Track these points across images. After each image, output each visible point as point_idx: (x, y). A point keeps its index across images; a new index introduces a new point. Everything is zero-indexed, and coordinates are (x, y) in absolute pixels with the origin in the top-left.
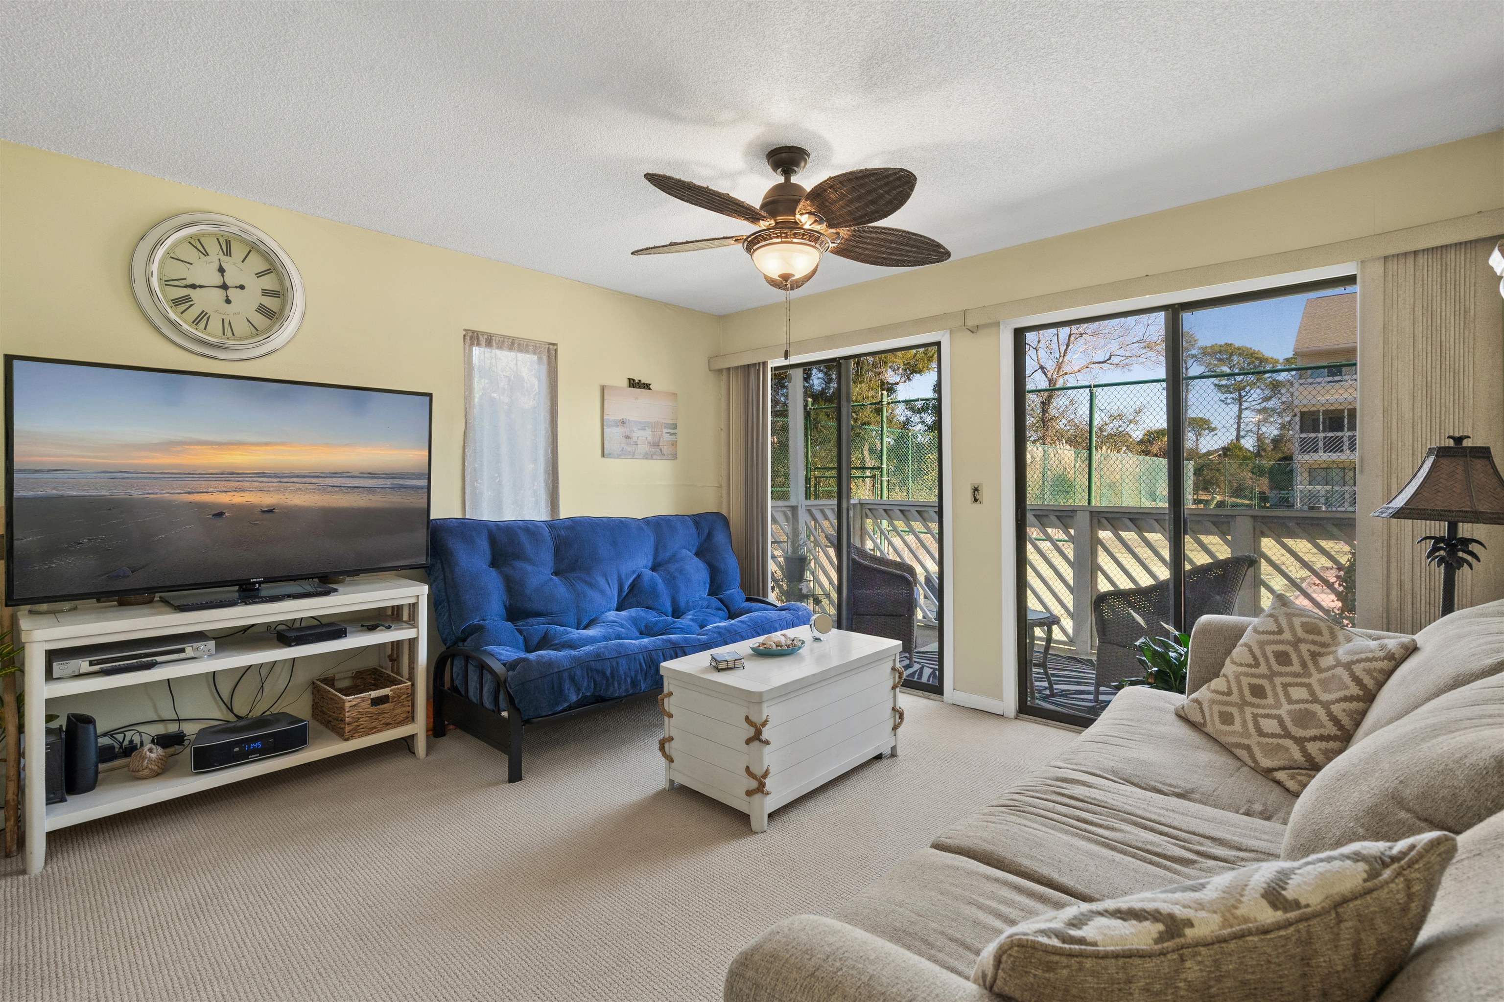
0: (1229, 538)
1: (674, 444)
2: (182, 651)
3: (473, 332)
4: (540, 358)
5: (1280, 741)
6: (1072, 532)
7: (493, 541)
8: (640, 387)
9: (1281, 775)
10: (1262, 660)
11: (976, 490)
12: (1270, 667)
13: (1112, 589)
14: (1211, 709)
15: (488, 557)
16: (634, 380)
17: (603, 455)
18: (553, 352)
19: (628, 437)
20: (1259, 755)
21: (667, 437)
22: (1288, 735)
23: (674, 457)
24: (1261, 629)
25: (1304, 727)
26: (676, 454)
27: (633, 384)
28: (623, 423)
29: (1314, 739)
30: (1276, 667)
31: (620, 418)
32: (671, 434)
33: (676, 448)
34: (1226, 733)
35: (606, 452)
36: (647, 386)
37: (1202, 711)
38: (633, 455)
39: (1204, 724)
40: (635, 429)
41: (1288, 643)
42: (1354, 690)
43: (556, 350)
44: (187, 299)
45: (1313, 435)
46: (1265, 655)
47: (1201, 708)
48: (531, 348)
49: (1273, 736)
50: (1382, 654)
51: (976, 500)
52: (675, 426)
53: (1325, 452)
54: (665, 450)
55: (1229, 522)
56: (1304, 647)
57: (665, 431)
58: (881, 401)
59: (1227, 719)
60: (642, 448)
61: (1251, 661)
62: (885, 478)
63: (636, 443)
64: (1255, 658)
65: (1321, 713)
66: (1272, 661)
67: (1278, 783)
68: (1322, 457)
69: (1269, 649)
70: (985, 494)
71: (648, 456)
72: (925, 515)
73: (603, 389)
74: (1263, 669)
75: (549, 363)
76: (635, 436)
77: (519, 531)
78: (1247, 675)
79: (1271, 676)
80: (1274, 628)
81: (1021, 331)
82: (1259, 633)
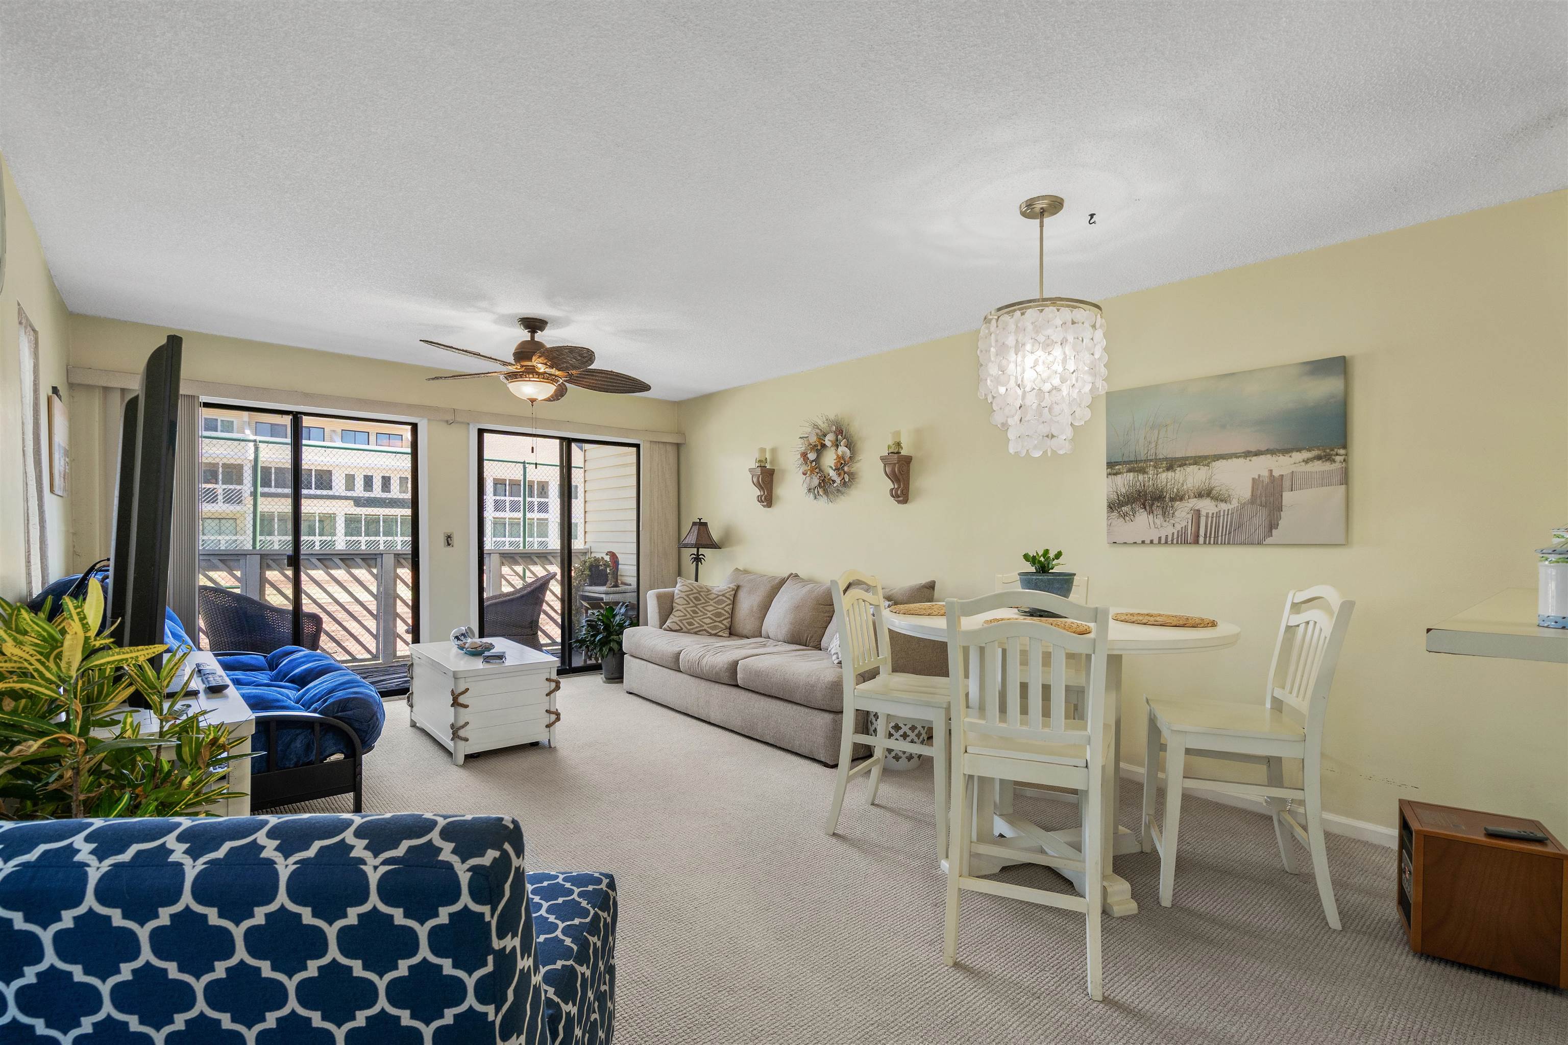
5: (715, 624)
9: (720, 634)
10: (691, 602)
11: (449, 537)
14: (682, 623)
17: (51, 493)
19: (59, 466)
20: (710, 631)
22: (716, 621)
25: (719, 617)
29: (724, 620)
30: (696, 603)
34: (693, 629)
35: (54, 485)
37: (679, 625)
39: (682, 629)
42: (729, 602)
46: (690, 599)
47: (677, 624)
49: (711, 623)
50: (731, 589)
51: (449, 544)
59: (690, 624)
61: (686, 602)
65: (723, 612)
66: (694, 600)
67: (721, 636)
69: (691, 597)
70: (456, 540)
73: (49, 399)
74: (692, 604)
79: (696, 606)
80: (689, 589)
81: (481, 432)
82: (684, 592)
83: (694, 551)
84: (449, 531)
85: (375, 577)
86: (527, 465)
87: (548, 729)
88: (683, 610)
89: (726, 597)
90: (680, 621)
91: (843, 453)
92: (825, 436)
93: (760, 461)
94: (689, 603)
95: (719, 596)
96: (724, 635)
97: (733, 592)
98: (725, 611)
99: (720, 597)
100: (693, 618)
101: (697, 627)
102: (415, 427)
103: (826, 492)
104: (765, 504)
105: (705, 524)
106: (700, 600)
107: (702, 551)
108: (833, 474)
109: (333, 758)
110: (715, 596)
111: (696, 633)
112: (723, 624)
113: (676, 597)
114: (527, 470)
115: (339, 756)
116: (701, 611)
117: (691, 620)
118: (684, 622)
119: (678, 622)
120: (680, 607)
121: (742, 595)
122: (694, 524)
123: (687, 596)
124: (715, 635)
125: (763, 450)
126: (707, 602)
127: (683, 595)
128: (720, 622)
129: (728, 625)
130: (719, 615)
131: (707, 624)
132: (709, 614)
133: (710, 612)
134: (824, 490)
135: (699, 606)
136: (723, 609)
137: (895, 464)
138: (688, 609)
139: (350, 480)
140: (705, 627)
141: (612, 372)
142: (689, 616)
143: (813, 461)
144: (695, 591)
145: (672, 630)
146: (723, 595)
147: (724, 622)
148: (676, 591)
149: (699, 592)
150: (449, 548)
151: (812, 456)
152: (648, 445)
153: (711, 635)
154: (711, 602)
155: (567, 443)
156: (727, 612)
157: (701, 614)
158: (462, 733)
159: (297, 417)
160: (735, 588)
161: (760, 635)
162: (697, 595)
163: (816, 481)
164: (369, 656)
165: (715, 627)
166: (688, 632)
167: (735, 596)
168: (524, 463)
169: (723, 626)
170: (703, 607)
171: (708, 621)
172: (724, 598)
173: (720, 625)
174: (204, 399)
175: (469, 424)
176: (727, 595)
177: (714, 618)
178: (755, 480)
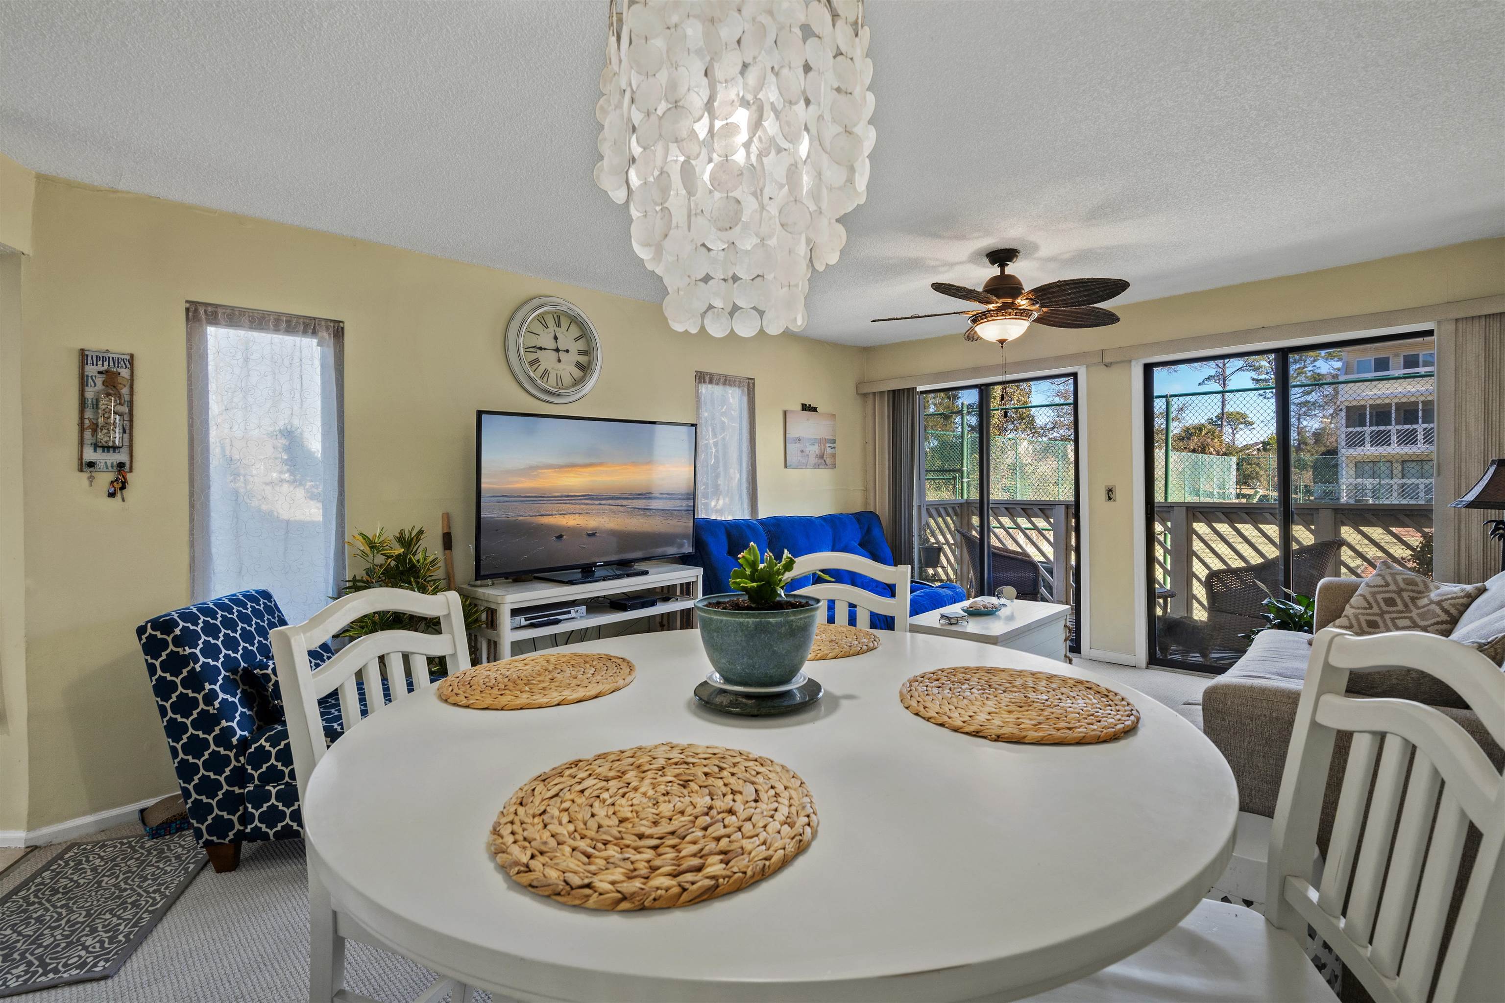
0: (1313, 527)
1: (834, 456)
2: (569, 612)
3: (701, 372)
4: (743, 391)
6: (1169, 524)
7: (729, 535)
8: (809, 410)
10: (1374, 604)
11: (1110, 491)
12: (1380, 609)
13: (1225, 567)
15: (726, 548)
16: (806, 405)
17: (786, 466)
18: (751, 385)
19: (802, 451)
21: (829, 450)
23: (834, 466)
24: (1372, 585)
26: (835, 464)
27: (806, 408)
28: (799, 440)
31: (797, 436)
32: (832, 448)
33: (835, 459)
35: (788, 464)
36: (814, 410)
38: (806, 466)
40: (807, 445)
41: (1394, 592)
42: (1444, 617)
43: (754, 384)
44: (537, 360)
45: (1359, 429)
46: (1376, 601)
48: (737, 383)
50: (1462, 594)
51: (1110, 499)
52: (834, 441)
53: (1372, 446)
54: (828, 461)
55: (1312, 515)
56: (1405, 595)
57: (828, 445)
58: (962, 410)
60: (813, 460)
61: (1366, 605)
62: (965, 480)
63: (808, 456)
64: (1368, 603)
66: (1382, 604)
68: (1369, 450)
69: (1379, 597)
70: (1118, 494)
71: (817, 466)
72: (1029, 512)
73: (785, 413)
74: (1376, 609)
75: (749, 394)
76: (807, 450)
77: (744, 527)
78: (1363, 614)
79: (1382, 614)
80: (1383, 583)
81: (1149, 367)
82: (1371, 587)
84: (1110, 484)
88: (1352, 617)
97: (1466, 601)
102: (1075, 375)
106: (1396, 606)
110: (1429, 603)
113: (1356, 594)
120: (1350, 612)
123: (1374, 594)
126: (1406, 611)
127: (1367, 591)
138: (1363, 618)
144: (1393, 588)
150: (1111, 503)
159: (985, 390)
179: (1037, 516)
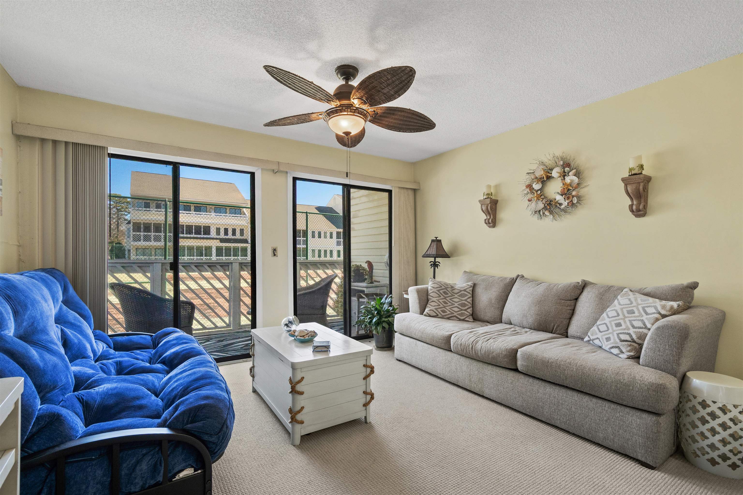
5: (461, 312)
9: (467, 319)
10: (441, 295)
11: (275, 250)
14: (438, 311)
20: (459, 317)
22: (462, 310)
25: (464, 307)
29: (468, 309)
30: (445, 296)
34: (446, 315)
37: (435, 312)
39: (438, 315)
42: (470, 295)
45: (138, 233)
46: (441, 293)
47: (434, 311)
49: (459, 311)
50: (469, 286)
51: (275, 255)
53: (143, 241)
59: (444, 312)
61: (438, 296)
64: (438, 294)
65: (466, 302)
66: (443, 294)
67: (467, 321)
68: (142, 244)
69: (441, 291)
74: (442, 297)
79: (445, 298)
80: (439, 286)
81: (295, 179)
82: (435, 288)
83: (432, 259)
84: (275, 246)
85: (228, 276)
86: (308, 214)
87: (364, 408)
88: (437, 301)
89: (467, 292)
90: (436, 309)
91: (572, 181)
92: (552, 170)
93: (488, 194)
94: (440, 296)
95: (461, 291)
96: (470, 320)
97: (471, 289)
98: (468, 302)
99: (463, 292)
100: (445, 307)
101: (449, 314)
102: (253, 175)
103: (551, 212)
104: (492, 225)
105: (440, 241)
106: (448, 294)
107: (438, 259)
108: (559, 198)
109: (182, 475)
110: (458, 291)
111: (449, 318)
112: (468, 312)
113: (430, 292)
114: (308, 217)
115: (188, 472)
116: (450, 302)
117: (444, 309)
118: (439, 310)
119: (435, 310)
120: (435, 299)
121: (479, 290)
122: (433, 241)
123: (438, 291)
124: (464, 320)
125: (489, 187)
126: (453, 295)
127: (435, 290)
128: (465, 310)
129: (471, 313)
130: (463, 305)
131: (456, 312)
132: (456, 305)
133: (456, 302)
134: (550, 211)
135: (447, 299)
136: (466, 300)
137: (639, 183)
138: (441, 301)
139: (218, 231)
140: (455, 314)
141: (410, 109)
142: (441, 306)
143: (538, 190)
144: (443, 287)
145: (430, 316)
146: (465, 290)
147: (469, 310)
148: (429, 288)
149: (446, 288)
150: (275, 258)
151: (537, 186)
152: (397, 190)
153: (460, 320)
154: (456, 296)
155: (347, 188)
156: (469, 303)
157: (450, 304)
158: (299, 417)
159: (176, 166)
160: (472, 285)
161: (500, 321)
162: (445, 290)
163: (541, 205)
164: (225, 325)
165: (462, 315)
166: (442, 318)
167: (473, 291)
168: (307, 213)
169: (468, 314)
170: (450, 299)
171: (456, 309)
172: (466, 293)
173: (466, 312)
174: (112, 150)
175: (287, 172)
176: (468, 290)
177: (460, 307)
178: (484, 208)
179: (135, 271)
